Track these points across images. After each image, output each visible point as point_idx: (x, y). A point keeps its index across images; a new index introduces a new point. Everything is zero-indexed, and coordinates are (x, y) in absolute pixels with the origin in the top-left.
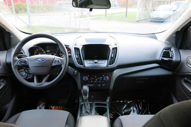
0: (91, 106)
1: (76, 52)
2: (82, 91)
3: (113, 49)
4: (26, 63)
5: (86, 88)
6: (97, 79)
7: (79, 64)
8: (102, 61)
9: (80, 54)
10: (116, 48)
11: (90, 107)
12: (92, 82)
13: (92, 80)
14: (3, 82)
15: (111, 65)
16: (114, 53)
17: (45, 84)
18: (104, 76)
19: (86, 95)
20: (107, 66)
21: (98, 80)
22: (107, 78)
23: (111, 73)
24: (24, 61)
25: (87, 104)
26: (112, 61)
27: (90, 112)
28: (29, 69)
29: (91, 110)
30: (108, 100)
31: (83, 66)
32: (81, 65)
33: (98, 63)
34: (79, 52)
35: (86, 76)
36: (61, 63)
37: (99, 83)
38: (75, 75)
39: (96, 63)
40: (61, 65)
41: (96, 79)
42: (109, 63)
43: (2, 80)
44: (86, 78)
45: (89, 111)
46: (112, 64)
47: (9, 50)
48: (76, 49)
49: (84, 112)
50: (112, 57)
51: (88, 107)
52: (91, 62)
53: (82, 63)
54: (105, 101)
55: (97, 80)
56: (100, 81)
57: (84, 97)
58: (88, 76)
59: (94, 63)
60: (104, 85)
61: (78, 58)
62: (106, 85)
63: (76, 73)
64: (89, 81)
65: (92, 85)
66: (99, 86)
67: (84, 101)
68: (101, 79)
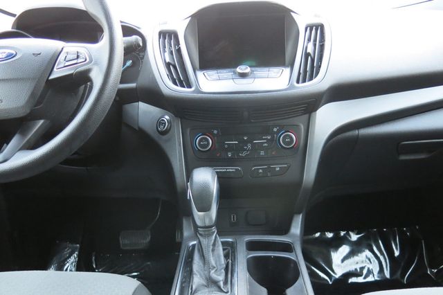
0: (230, 251)
1: (164, 47)
2: (189, 191)
3: (310, 27)
5: (205, 178)
6: (251, 142)
7: (175, 84)
8: (267, 69)
9: (179, 51)
10: (320, 28)
11: (226, 256)
12: (230, 155)
13: (231, 148)
16: (315, 40)
18: (278, 131)
19: (205, 208)
20: (291, 87)
21: (256, 149)
22: (291, 138)
23: (307, 116)
25: (214, 245)
26: (311, 69)
27: (226, 283)
29: (229, 270)
30: (296, 228)
31: (193, 89)
32: (182, 86)
33: (252, 76)
34: (177, 42)
35: (203, 134)
36: (91, 61)
38: (163, 133)
39: (243, 75)
40: (88, 71)
41: (246, 143)
42: (299, 73)
44: (203, 141)
45: (220, 278)
48: (168, 36)
49: (197, 280)
50: (307, 55)
51: (217, 257)
52: (226, 73)
54: (285, 230)
55: (249, 146)
56: (262, 153)
57: (198, 215)
58: (215, 132)
59: (235, 76)
60: (278, 169)
61: (173, 63)
62: (289, 167)
63: (165, 123)
64: (218, 155)
65: (231, 169)
66: (261, 171)
67: (200, 235)
68: (266, 145)
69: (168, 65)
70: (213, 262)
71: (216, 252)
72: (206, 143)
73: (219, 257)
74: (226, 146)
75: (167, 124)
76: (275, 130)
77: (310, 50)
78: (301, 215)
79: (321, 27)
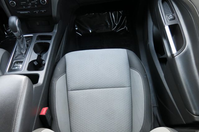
6: (31, 2)
13: (24, 5)
22: (45, 1)
27: (25, 54)
29: (28, 49)
30: (55, 31)
37: (36, 9)
41: (29, 2)
45: (24, 52)
49: (17, 54)
55: (30, 4)
60: (43, 12)
62: (47, 11)
65: (26, 12)
66: (37, 12)
68: (36, 3)
70: (22, 47)
71: (23, 44)
72: (13, 4)
73: (24, 45)
74: (22, 4)
78: (57, 24)
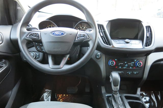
2: (111, 79)
4: (39, 37)
6: (127, 64)
7: (105, 44)
9: (105, 32)
12: (120, 67)
13: (121, 65)
14: (5, 63)
15: (147, 46)
16: (149, 32)
17: (64, 67)
18: (136, 61)
20: (144, 48)
21: (129, 66)
22: (141, 63)
23: (146, 56)
24: (35, 34)
25: (118, 97)
28: (42, 45)
31: (111, 46)
32: (107, 44)
33: (130, 43)
34: (104, 29)
35: (112, 60)
36: (89, 38)
37: (130, 70)
38: (98, 59)
39: (127, 43)
40: (89, 41)
41: (126, 64)
42: (145, 43)
43: (4, 60)
44: (112, 63)
46: (149, 45)
47: (14, 25)
48: (100, 27)
52: (122, 41)
53: (109, 43)
55: (127, 65)
56: (131, 68)
58: (116, 60)
59: (125, 43)
60: (135, 73)
61: (103, 36)
62: (139, 73)
63: (99, 56)
64: (116, 67)
65: (120, 72)
66: (130, 73)
67: (114, 94)
68: (132, 65)
69: (102, 37)
70: (119, 103)
71: (119, 99)
72: (113, 63)
74: (119, 65)
75: (100, 56)
76: (135, 60)
77: (148, 36)
78: (140, 88)
79: (150, 27)
